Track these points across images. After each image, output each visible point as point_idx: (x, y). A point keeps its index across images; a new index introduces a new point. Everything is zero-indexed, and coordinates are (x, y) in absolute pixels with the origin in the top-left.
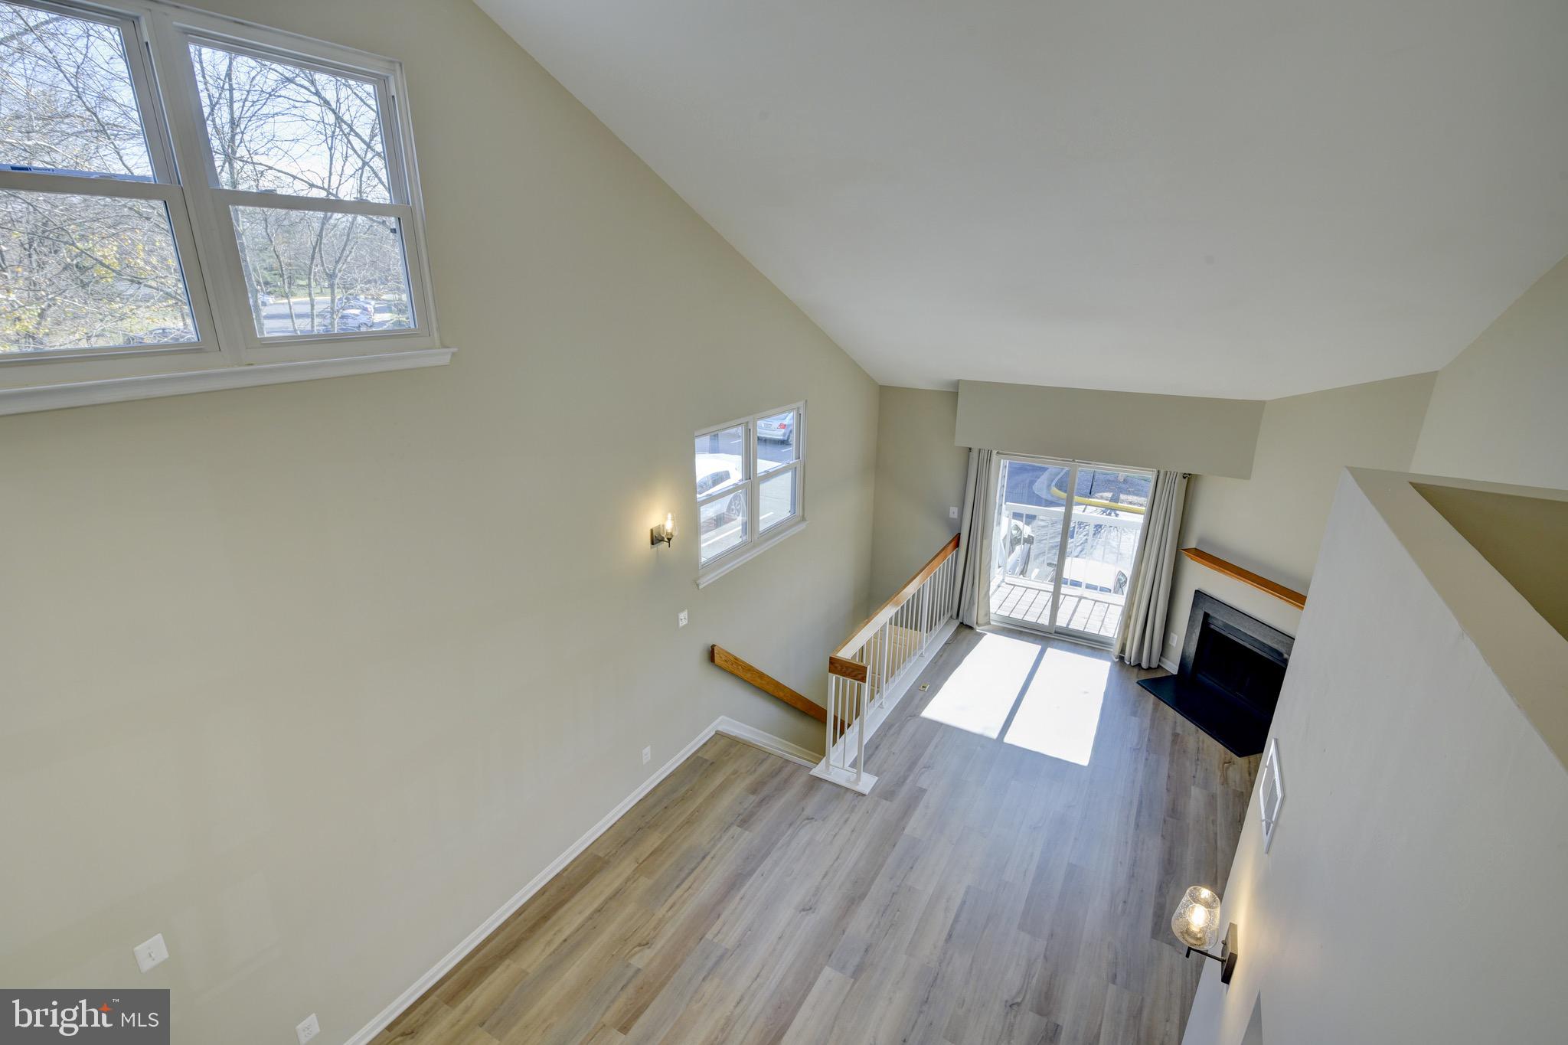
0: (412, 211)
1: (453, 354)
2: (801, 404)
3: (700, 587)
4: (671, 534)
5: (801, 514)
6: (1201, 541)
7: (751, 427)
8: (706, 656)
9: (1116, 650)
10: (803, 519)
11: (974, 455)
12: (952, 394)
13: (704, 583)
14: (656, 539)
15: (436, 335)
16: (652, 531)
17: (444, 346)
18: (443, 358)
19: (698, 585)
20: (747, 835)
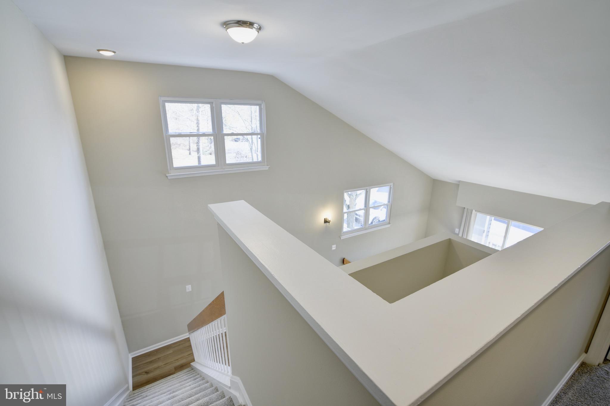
0: (263, 134)
1: (269, 167)
2: (392, 184)
3: (341, 239)
4: (330, 221)
5: (389, 221)
7: (368, 190)
8: (342, 261)
10: (389, 223)
11: (466, 210)
12: (457, 185)
13: (343, 238)
14: (326, 221)
15: (266, 163)
16: (325, 219)
17: (267, 165)
18: (266, 168)
19: (340, 238)
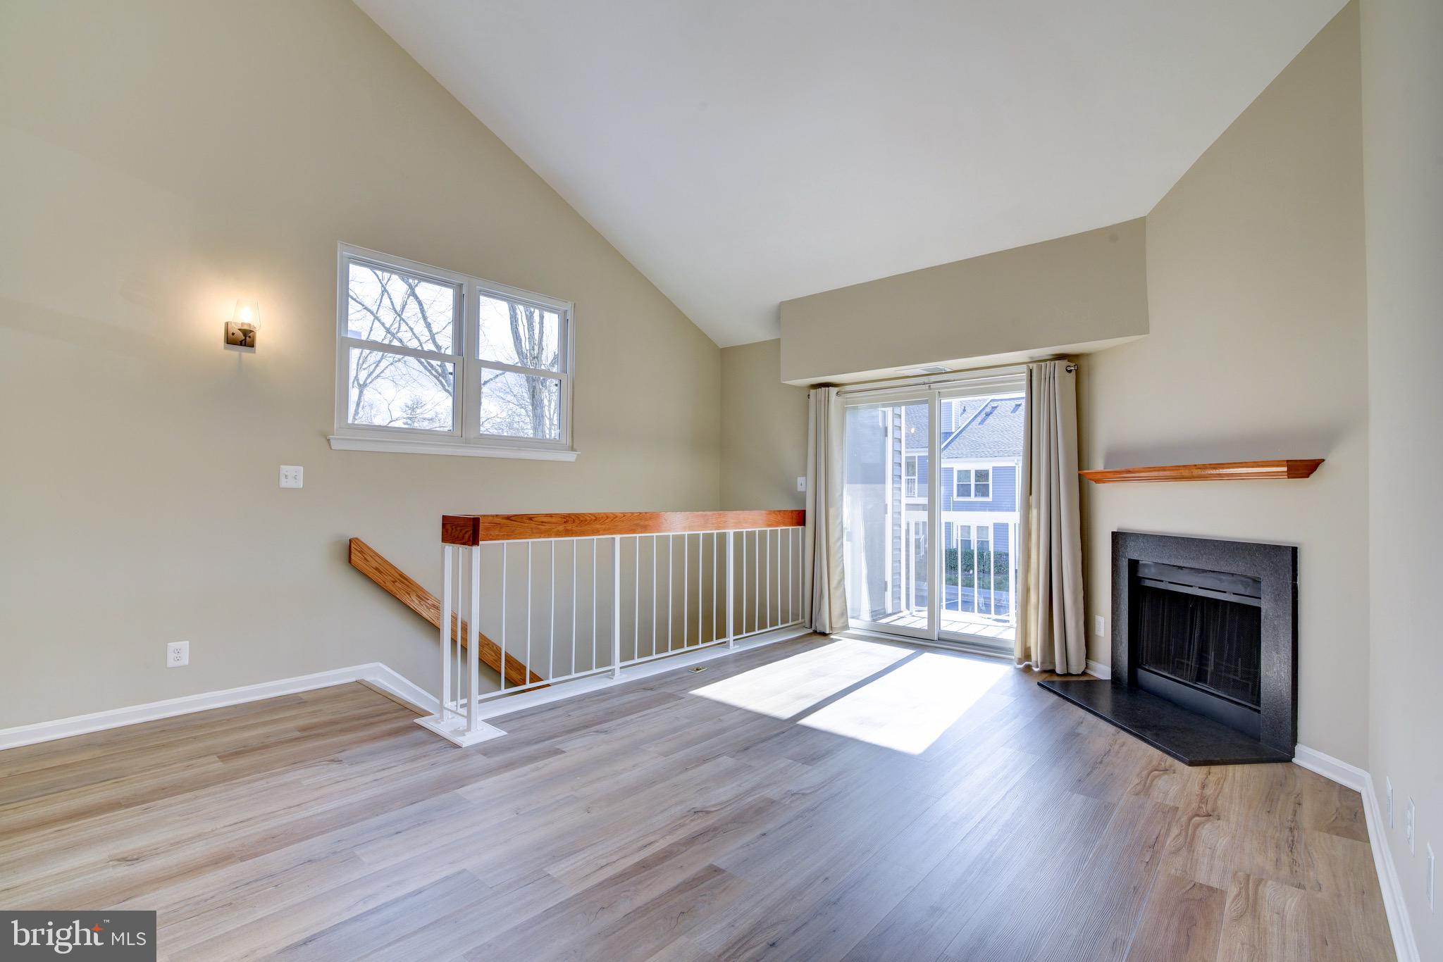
5: (568, 442)
6: (1111, 456)
9: (1018, 653)
10: (571, 449)
16: (227, 324)
20: (220, 764)
